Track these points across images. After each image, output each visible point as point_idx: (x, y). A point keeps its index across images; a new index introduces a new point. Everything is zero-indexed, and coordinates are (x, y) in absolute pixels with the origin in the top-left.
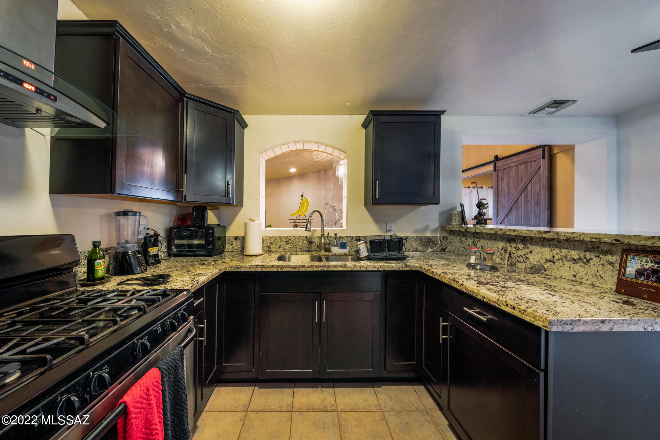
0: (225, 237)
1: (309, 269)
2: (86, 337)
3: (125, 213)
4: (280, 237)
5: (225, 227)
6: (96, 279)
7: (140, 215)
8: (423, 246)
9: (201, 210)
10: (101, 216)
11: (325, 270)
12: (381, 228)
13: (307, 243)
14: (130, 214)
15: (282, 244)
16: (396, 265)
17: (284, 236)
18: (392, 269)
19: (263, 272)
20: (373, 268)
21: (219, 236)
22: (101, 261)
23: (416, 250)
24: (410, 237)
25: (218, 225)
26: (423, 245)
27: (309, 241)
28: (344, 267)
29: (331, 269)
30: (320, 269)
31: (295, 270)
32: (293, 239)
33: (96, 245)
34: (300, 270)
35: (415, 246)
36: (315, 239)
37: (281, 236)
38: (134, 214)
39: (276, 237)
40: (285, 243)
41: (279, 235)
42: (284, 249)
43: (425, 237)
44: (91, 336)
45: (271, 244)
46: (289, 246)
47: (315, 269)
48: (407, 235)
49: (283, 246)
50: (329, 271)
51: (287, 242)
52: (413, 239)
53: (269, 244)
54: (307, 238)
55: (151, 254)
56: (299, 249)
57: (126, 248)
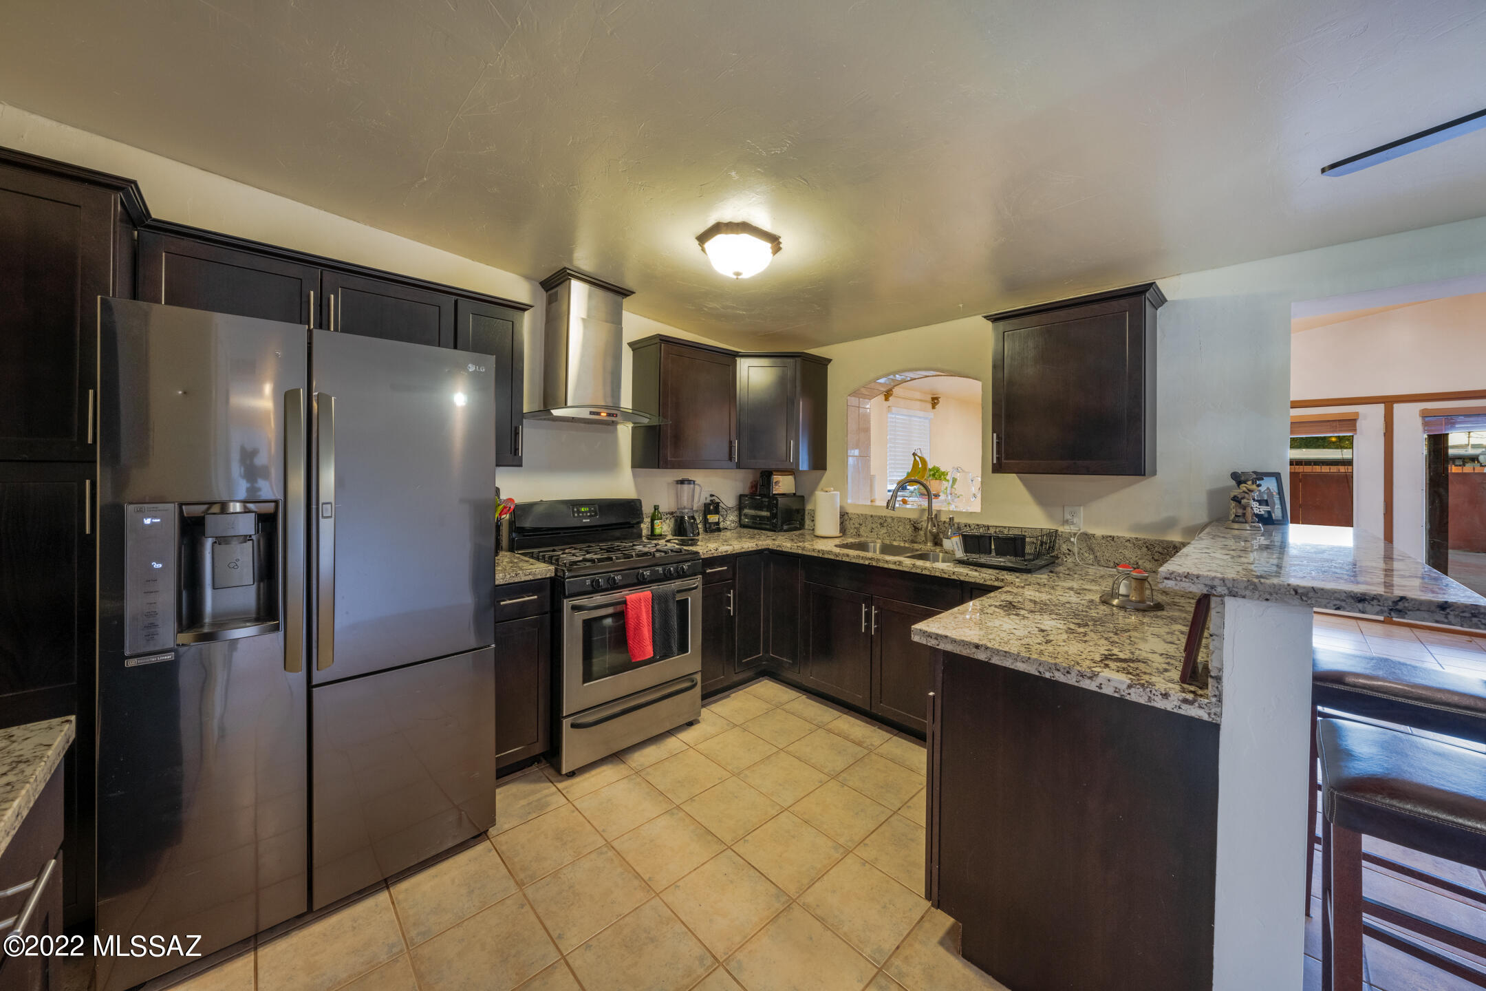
0: (804, 510)
1: (854, 561)
2: (614, 558)
3: (682, 482)
4: (872, 516)
5: (803, 497)
6: (655, 535)
7: (694, 483)
8: (1156, 560)
9: (766, 476)
10: (669, 484)
11: (874, 564)
12: (1051, 516)
13: (911, 529)
14: (686, 482)
15: (874, 526)
16: (980, 575)
17: (878, 514)
18: (972, 580)
19: (804, 555)
20: (942, 574)
21: (798, 508)
22: (658, 521)
23: (1135, 566)
24: (1118, 537)
25: (794, 494)
26: (1156, 558)
27: (914, 527)
28: (899, 565)
29: (881, 565)
30: (867, 563)
31: (838, 559)
32: (889, 520)
33: (656, 508)
34: (843, 559)
35: (1134, 559)
36: (923, 523)
37: (873, 514)
38: (689, 482)
39: (866, 515)
40: (879, 526)
41: (871, 514)
42: (877, 534)
43: (1162, 542)
44: (617, 559)
45: (861, 525)
46: (884, 531)
47: (861, 562)
48: (1113, 534)
49: (877, 529)
50: (879, 567)
51: (881, 524)
52: (1127, 544)
53: (857, 526)
54: (910, 521)
55: (710, 521)
56: (900, 537)
57: (683, 513)
